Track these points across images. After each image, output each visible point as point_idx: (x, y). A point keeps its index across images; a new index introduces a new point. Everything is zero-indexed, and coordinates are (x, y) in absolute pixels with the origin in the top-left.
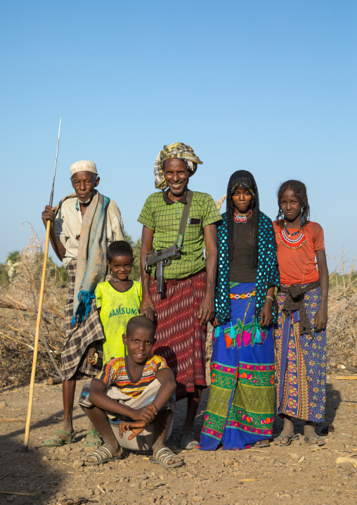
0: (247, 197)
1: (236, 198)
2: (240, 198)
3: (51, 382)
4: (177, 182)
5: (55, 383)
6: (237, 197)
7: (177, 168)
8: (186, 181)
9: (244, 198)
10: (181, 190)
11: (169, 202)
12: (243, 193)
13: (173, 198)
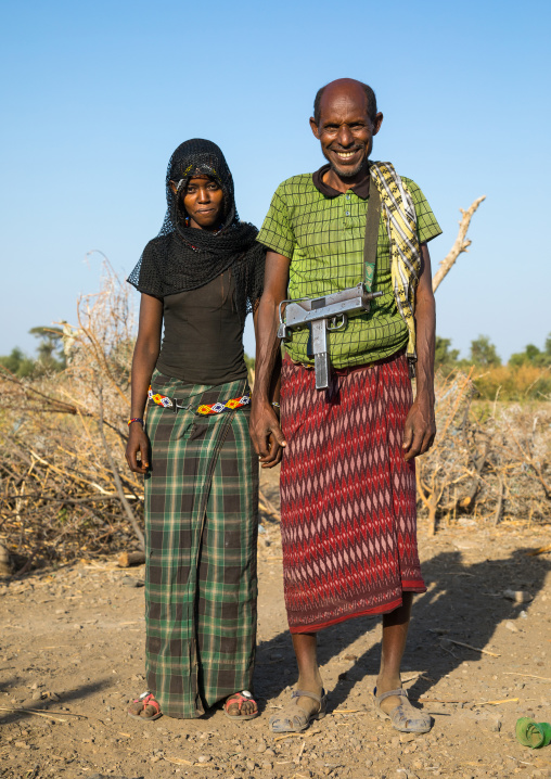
0: (215, 196)
1: (190, 198)
2: (198, 198)
3: (125, 563)
4: (347, 148)
5: (133, 563)
6: (194, 197)
7: (346, 117)
8: (367, 145)
9: (207, 196)
10: (357, 165)
11: (330, 194)
12: (205, 186)
13: (337, 185)
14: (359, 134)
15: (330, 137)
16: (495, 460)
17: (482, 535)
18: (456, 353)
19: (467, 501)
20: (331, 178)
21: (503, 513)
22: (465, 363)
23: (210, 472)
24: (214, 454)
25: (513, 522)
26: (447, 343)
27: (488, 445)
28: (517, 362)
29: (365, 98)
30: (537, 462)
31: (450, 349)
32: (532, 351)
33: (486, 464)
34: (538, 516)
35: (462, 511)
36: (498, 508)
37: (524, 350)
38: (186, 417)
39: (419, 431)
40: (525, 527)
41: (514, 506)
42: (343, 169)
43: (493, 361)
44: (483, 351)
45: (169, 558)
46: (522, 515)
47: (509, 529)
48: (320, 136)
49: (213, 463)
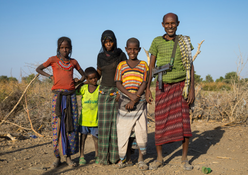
7: (171, 21)
9: (110, 44)
10: (173, 33)
11: (167, 40)
13: (168, 38)
14: (174, 25)
15: (166, 26)
16: (207, 106)
17: (203, 124)
18: (202, 79)
19: (200, 116)
20: (167, 37)
21: (209, 119)
22: (204, 81)
23: (113, 109)
24: (114, 104)
25: (212, 121)
26: (200, 76)
27: (205, 102)
28: (217, 81)
29: (175, 17)
30: (218, 106)
31: (200, 78)
32: (221, 78)
33: (205, 107)
34: (218, 119)
35: (199, 118)
36: (208, 117)
37: (219, 78)
38: (107, 96)
39: (191, 98)
40: (214, 122)
41: (212, 117)
42: (170, 34)
43: (212, 81)
44: (209, 78)
45: (104, 129)
46: (214, 119)
47: (210, 123)
48: (164, 26)
49: (114, 107)
